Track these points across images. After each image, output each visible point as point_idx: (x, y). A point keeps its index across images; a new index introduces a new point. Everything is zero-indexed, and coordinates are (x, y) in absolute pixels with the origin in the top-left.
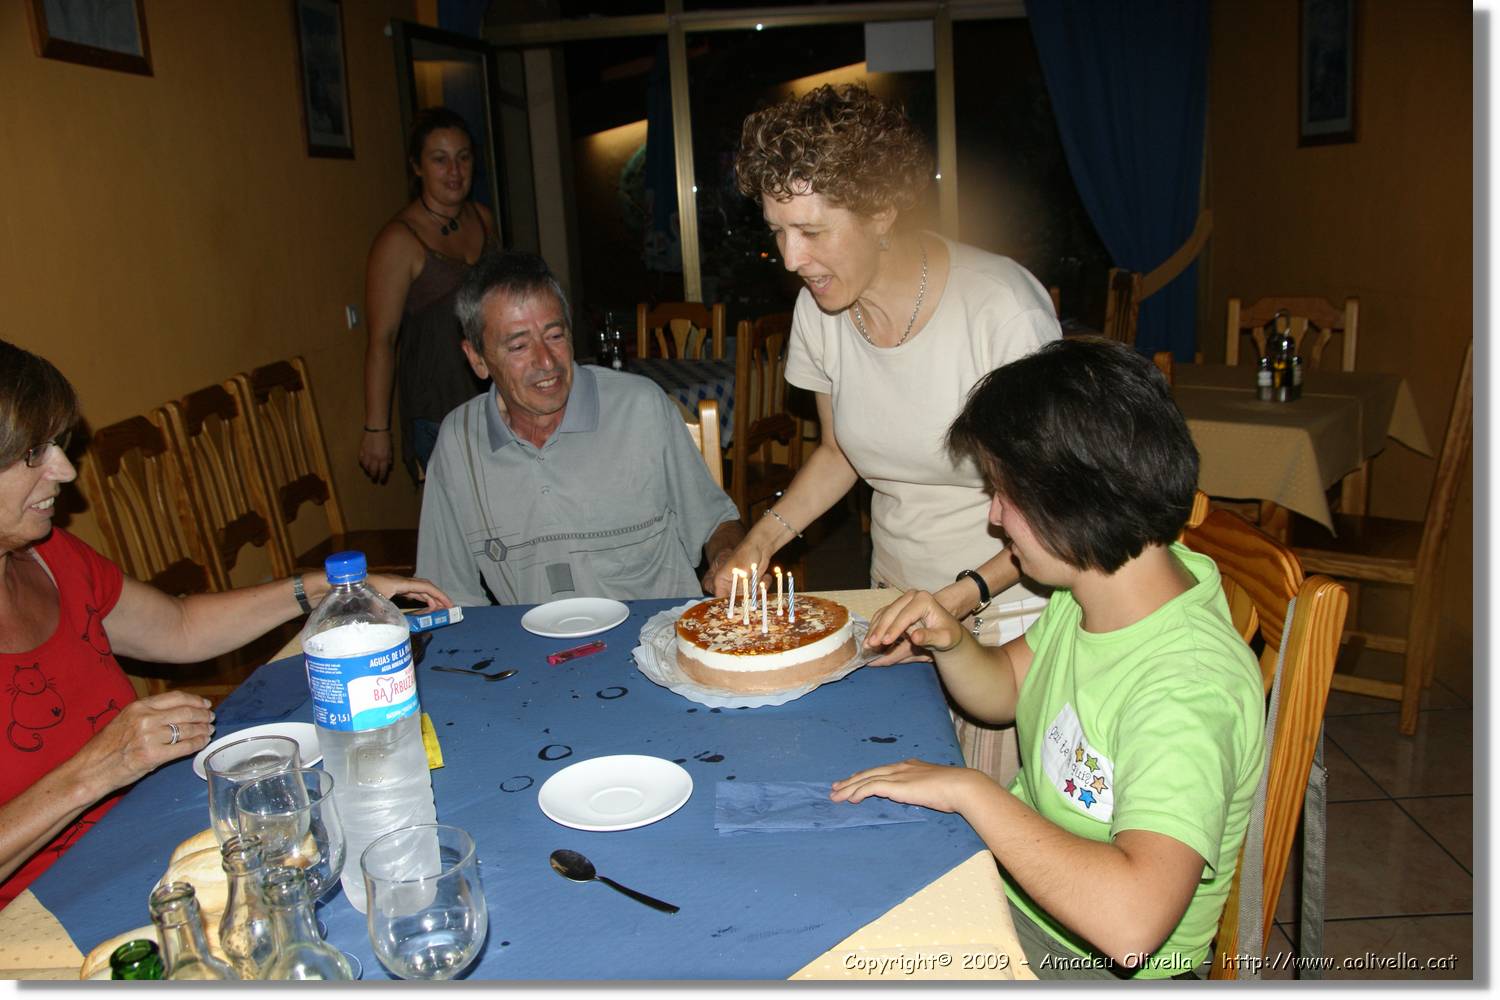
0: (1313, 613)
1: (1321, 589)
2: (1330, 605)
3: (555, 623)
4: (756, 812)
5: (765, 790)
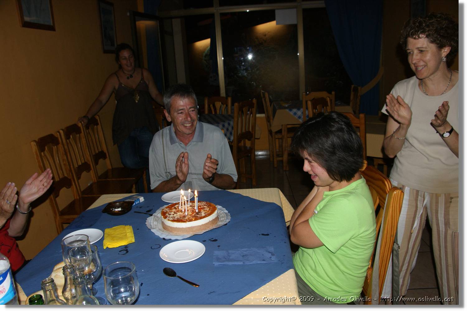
0: (393, 199)
1: (395, 191)
2: (398, 196)
3: (172, 198)
4: (225, 259)
5: (228, 252)
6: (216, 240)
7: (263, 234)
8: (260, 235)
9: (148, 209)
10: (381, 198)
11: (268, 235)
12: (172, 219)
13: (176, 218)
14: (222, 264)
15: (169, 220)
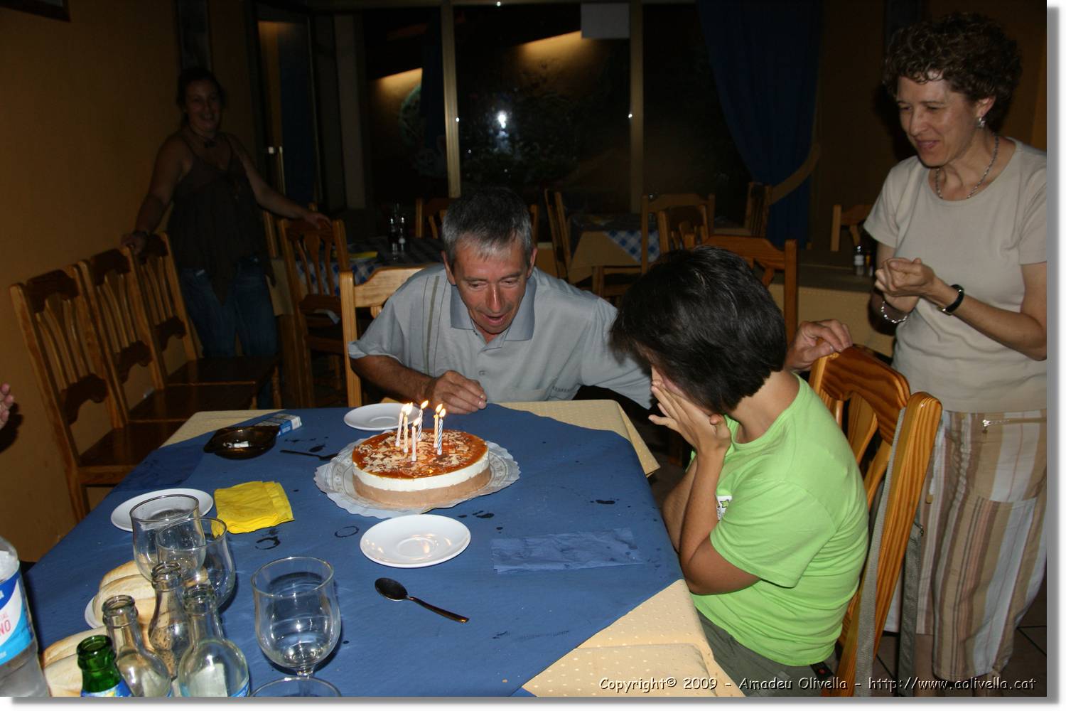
0: (917, 418)
1: (923, 401)
2: (929, 412)
3: (367, 421)
4: (522, 557)
5: (526, 541)
6: (489, 516)
7: (599, 502)
8: (592, 502)
9: (314, 445)
10: (884, 419)
11: (612, 502)
12: (378, 470)
13: (389, 467)
14: (516, 570)
15: (371, 472)
